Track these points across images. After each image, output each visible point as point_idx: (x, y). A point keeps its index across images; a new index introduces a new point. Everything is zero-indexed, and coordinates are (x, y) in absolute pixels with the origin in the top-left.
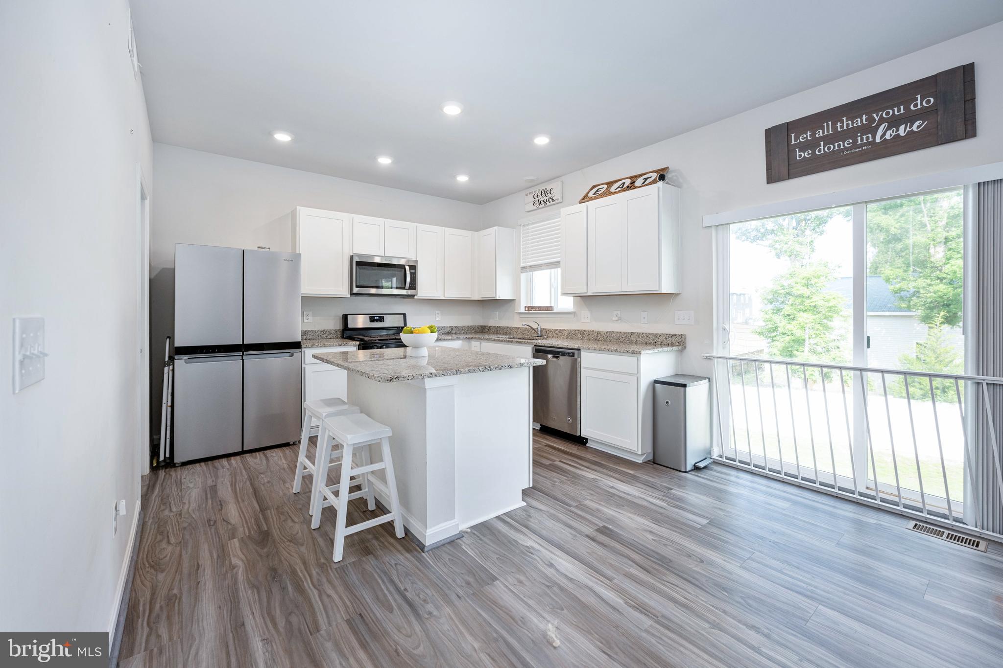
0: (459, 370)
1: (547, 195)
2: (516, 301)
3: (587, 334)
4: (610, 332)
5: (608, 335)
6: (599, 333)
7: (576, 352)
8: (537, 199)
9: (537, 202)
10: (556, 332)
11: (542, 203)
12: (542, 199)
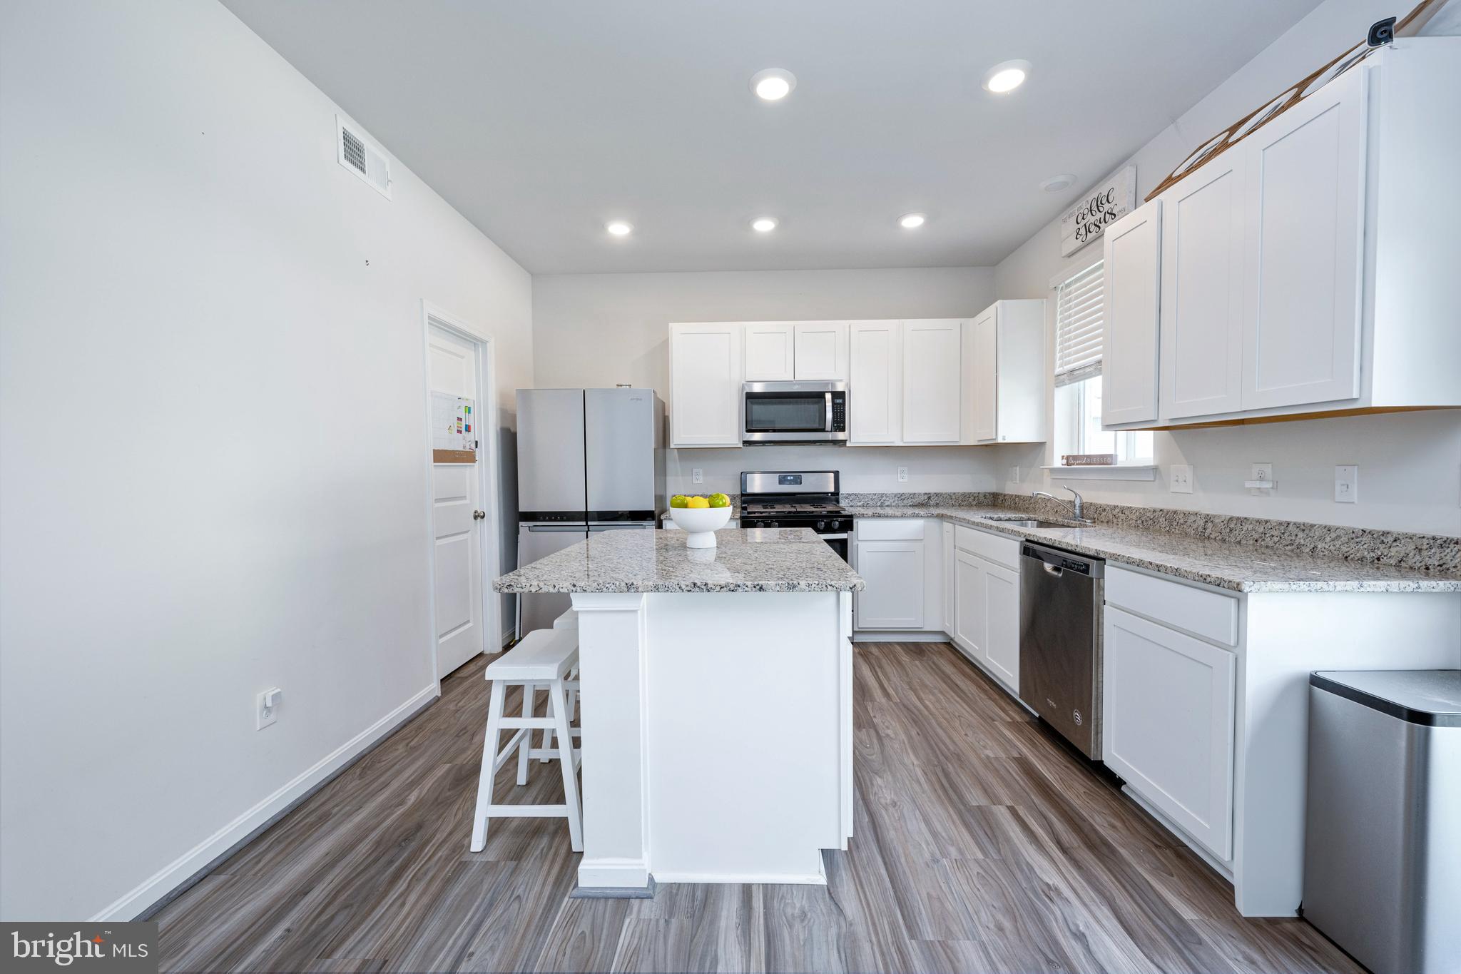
0: (632, 584)
1: (1101, 209)
2: (1047, 446)
3: (1182, 521)
4: (1238, 518)
5: (1232, 526)
6: (1208, 519)
7: (1094, 564)
8: (1084, 222)
9: (1083, 231)
10: (1114, 513)
11: (1093, 228)
12: (1092, 219)
